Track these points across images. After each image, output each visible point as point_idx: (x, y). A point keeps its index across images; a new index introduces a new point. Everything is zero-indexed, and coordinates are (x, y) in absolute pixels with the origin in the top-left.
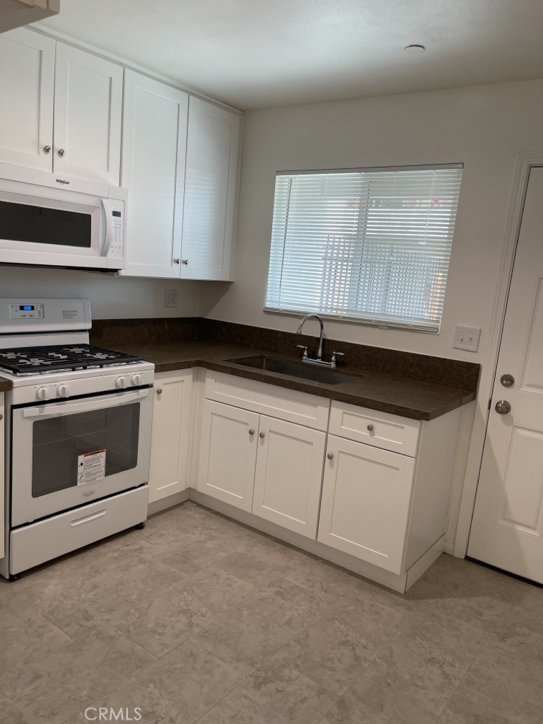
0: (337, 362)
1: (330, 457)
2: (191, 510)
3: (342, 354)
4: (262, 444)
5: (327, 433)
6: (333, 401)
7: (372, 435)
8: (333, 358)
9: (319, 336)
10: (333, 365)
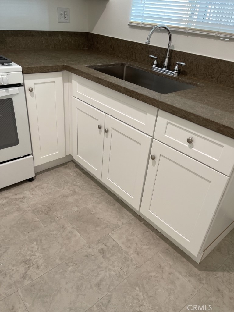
0: (179, 72)
1: (153, 158)
2: (70, 169)
3: (184, 64)
4: (107, 137)
5: (153, 137)
6: (160, 110)
7: (191, 147)
8: (176, 68)
9: (167, 48)
10: (175, 74)
